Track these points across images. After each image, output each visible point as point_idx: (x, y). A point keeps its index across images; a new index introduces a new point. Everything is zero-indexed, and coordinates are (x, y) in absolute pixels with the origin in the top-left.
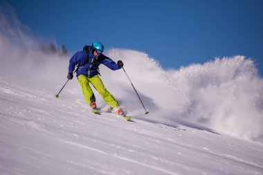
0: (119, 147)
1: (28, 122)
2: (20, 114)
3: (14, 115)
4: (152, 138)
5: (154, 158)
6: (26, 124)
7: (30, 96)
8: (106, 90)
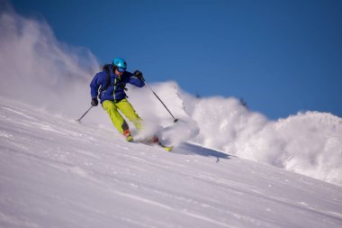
0: (190, 200)
1: (71, 168)
2: (62, 158)
3: (54, 159)
4: (233, 189)
5: (235, 215)
6: (69, 171)
7: (75, 134)
8: (137, 116)
